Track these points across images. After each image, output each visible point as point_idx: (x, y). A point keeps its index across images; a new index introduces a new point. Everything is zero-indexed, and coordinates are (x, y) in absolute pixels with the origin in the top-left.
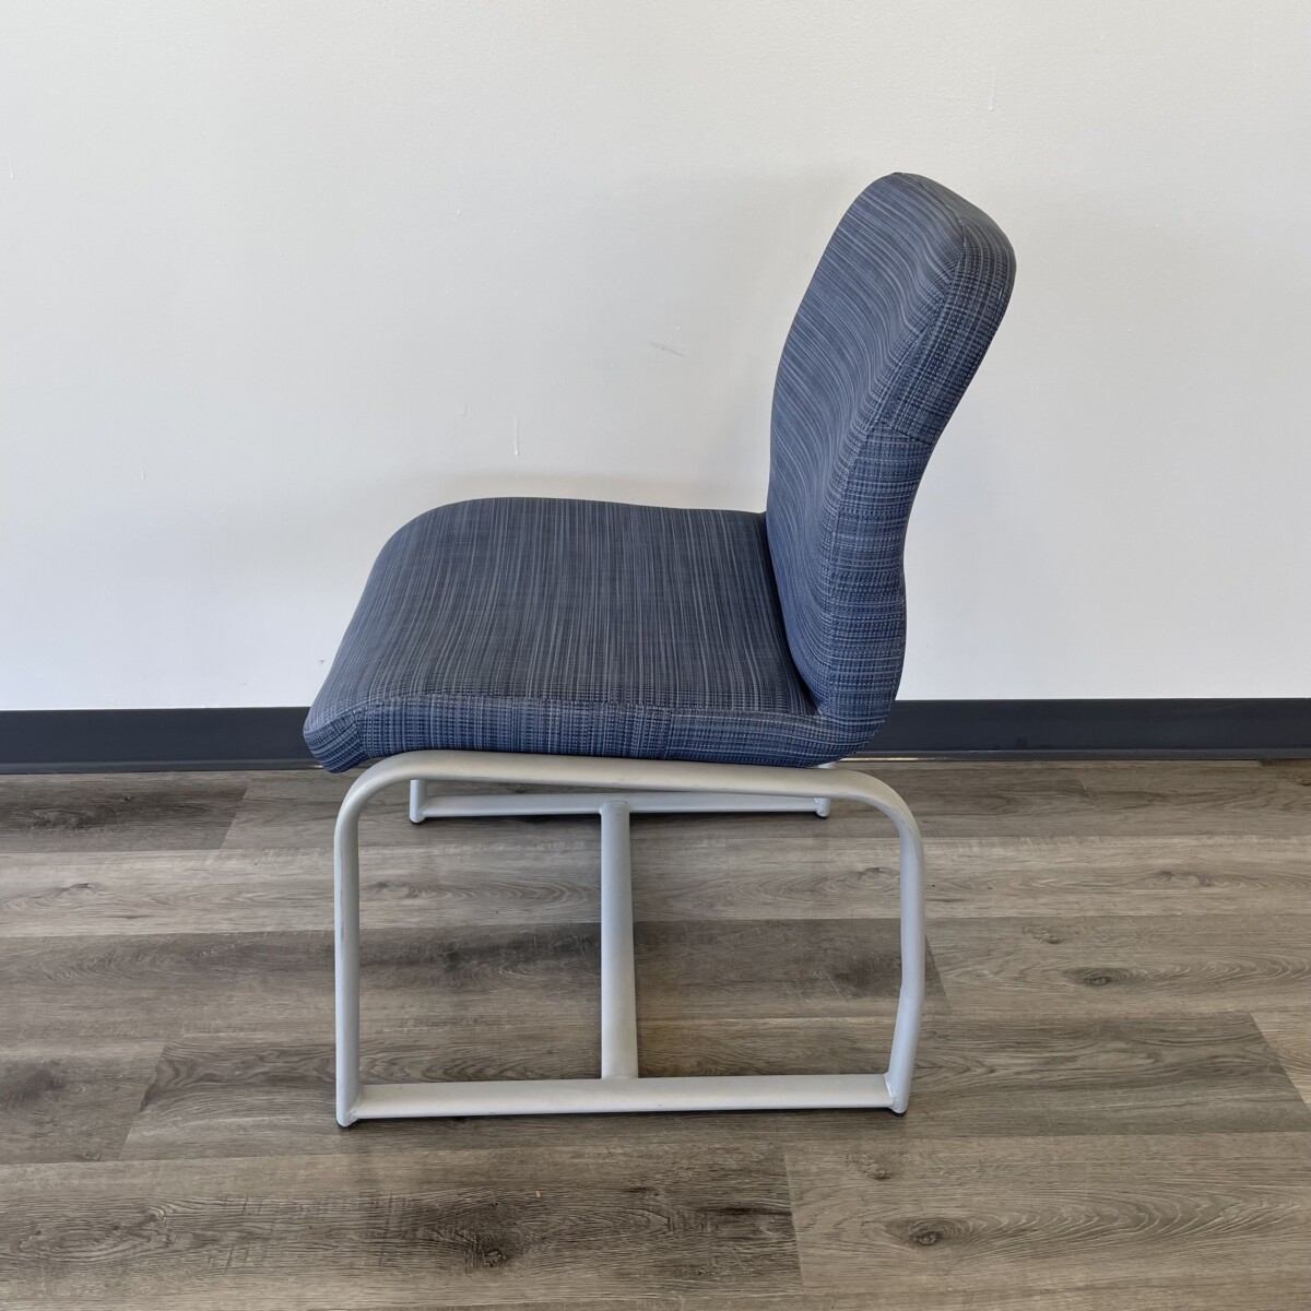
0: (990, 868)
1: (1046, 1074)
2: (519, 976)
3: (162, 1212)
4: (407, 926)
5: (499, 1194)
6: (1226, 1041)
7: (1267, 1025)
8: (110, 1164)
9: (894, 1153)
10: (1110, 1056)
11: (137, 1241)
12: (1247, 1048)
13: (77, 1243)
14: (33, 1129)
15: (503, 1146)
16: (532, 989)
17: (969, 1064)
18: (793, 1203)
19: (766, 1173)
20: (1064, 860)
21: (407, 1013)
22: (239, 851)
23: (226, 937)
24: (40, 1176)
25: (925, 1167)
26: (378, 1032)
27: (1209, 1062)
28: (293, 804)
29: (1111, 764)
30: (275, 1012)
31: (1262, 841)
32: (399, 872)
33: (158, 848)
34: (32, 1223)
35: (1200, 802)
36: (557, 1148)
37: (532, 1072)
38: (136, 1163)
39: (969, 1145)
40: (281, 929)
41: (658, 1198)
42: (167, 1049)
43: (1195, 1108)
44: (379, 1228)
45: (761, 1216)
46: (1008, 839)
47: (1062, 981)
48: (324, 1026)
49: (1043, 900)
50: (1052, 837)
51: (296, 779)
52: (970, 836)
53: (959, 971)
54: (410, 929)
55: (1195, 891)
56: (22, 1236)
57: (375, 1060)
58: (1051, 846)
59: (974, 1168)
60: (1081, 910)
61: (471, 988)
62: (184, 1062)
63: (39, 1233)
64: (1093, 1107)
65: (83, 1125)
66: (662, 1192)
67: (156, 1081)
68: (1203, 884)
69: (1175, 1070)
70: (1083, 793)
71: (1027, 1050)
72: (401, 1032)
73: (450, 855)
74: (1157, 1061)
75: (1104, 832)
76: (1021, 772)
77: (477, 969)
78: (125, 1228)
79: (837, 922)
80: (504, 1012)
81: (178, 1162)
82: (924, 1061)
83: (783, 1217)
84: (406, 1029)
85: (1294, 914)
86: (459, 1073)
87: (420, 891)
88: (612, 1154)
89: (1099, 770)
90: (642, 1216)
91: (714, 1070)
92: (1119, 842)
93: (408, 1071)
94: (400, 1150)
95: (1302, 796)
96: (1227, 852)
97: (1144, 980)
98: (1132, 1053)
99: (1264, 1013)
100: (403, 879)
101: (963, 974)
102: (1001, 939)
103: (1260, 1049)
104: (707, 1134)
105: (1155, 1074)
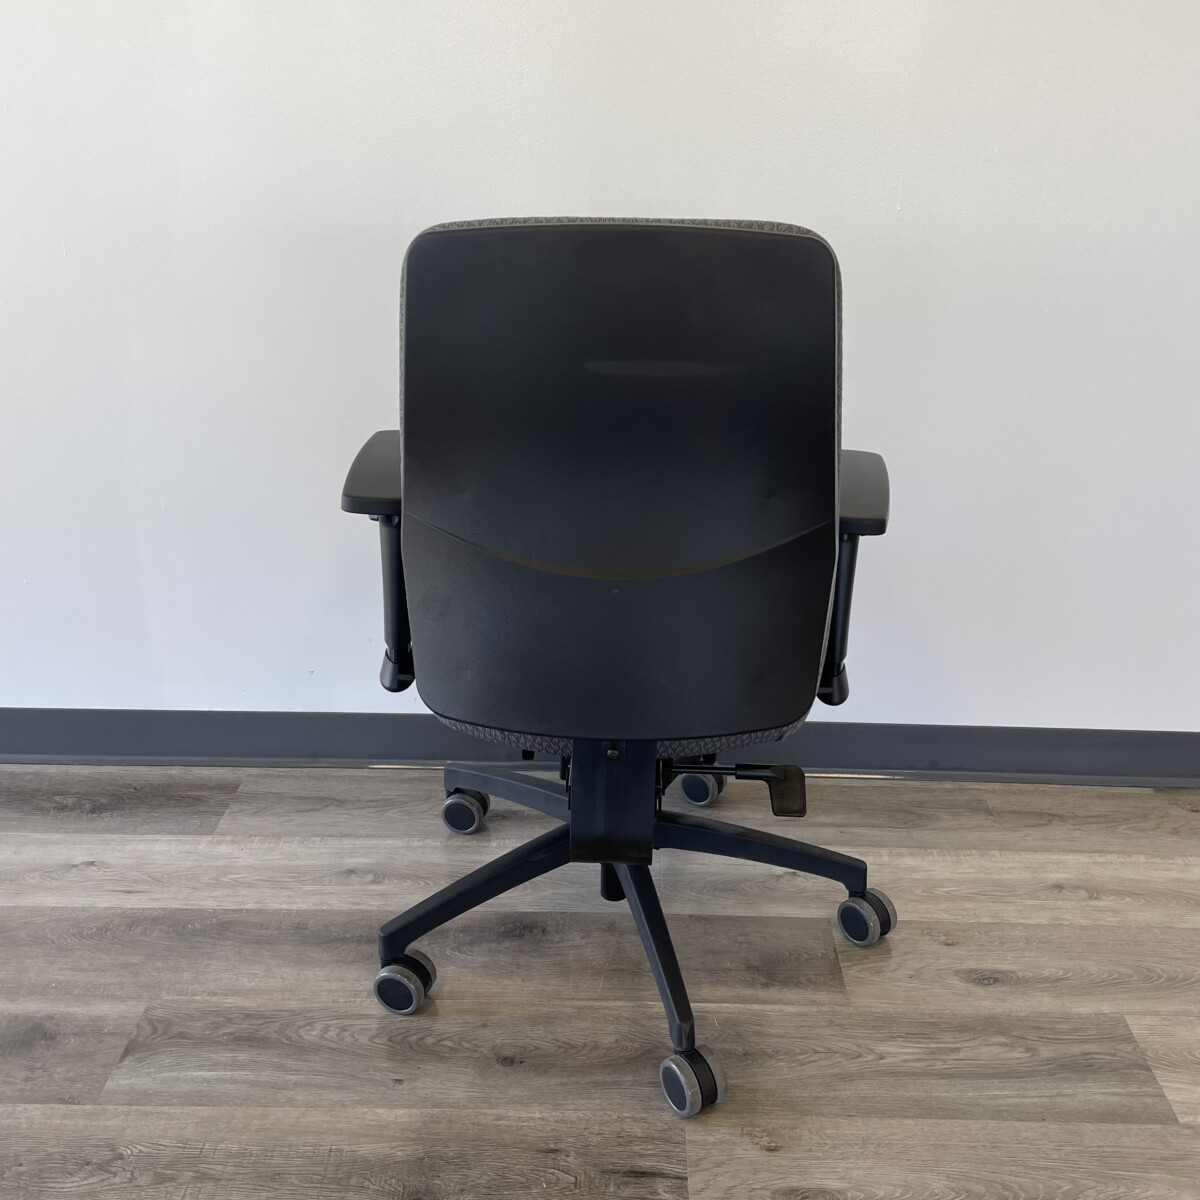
1: (930, 1063)
2: (463, 957)
3: (129, 1152)
4: (369, 908)
5: (428, 1149)
6: (1098, 1040)
7: (1137, 1027)
8: (88, 1107)
9: (786, 1128)
10: (992, 1048)
11: (105, 1175)
12: (1118, 1047)
13: (53, 1175)
14: (25, 1074)
15: (434, 1107)
16: (473, 968)
17: (859, 1050)
18: (689, 1169)
19: (667, 1141)
20: (964, 871)
22: (229, 838)
23: (210, 913)
24: (27, 1115)
25: (813, 1141)
26: (333, 1002)
27: (1083, 1058)
28: (281, 798)
29: (1016, 787)
30: (246, 980)
31: (1153, 860)
32: (365, 861)
33: (158, 832)
34: (16, 1156)
35: (1094, 823)
36: (483, 1111)
37: (466, 1041)
38: (109, 1107)
39: (854, 1124)
40: (258, 906)
41: (569, 1159)
42: (147, 1009)
43: (1065, 1099)
44: (317, 1175)
45: (660, 1180)
46: (916, 851)
47: (954, 981)
48: (287, 994)
49: (943, 906)
50: (956, 849)
51: (283, 776)
52: (882, 846)
53: (860, 967)
54: (369, 911)
55: (1083, 904)
56: (7, 1167)
57: (330, 1026)
58: (955, 858)
59: (857, 1144)
60: (977, 916)
62: (160, 1022)
63: (21, 1165)
64: (971, 1094)
65: (69, 1072)
66: (572, 1154)
67: (137, 1036)
68: (1091, 898)
69: (1050, 1064)
70: (989, 812)
71: (915, 1040)
72: (354, 1002)
73: (414, 848)
74: (1034, 1055)
75: (1003, 847)
76: (933, 791)
78: (96, 1164)
79: (753, 919)
81: (148, 1108)
82: (822, 1047)
83: (679, 1181)
84: (359, 1000)
85: (1170, 928)
86: (402, 1040)
87: (384, 878)
88: (532, 1118)
89: (1005, 791)
90: (553, 1174)
91: (630, 1047)
92: (1017, 857)
93: (357, 1037)
94: (343, 1106)
95: (1190, 821)
96: (1116, 869)
97: (1028, 982)
98: (1013, 1046)
99: (1136, 1016)
100: (370, 868)
101: (863, 969)
102: (901, 940)
103: (1131, 1048)
104: (617, 1104)
105: (1031, 1067)
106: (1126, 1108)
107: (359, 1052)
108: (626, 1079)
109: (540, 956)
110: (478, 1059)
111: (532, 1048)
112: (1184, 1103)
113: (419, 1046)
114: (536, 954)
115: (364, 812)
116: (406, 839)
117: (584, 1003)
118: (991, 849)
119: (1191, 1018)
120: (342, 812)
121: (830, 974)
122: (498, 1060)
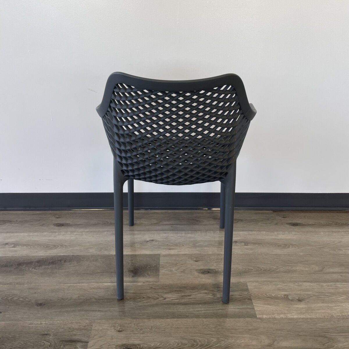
0: (186, 240)
1: (180, 300)
2: (35, 270)
4: (9, 256)
5: (3, 335)
6: (237, 291)
7: (250, 286)
9: (127, 323)
10: (202, 295)
12: (243, 293)
15: (10, 321)
16: (38, 274)
17: (158, 297)
18: (90, 339)
19: (85, 330)
20: (207, 238)
25: (135, 328)
32: (13, 240)
35: (252, 222)
36: (26, 322)
37: (28, 298)
39: (151, 321)
41: (50, 337)
43: (221, 311)
45: (79, 343)
46: (193, 232)
47: (195, 273)
49: (198, 249)
50: (206, 231)
52: (183, 231)
53: (165, 270)
55: (242, 247)
58: (205, 234)
59: (149, 328)
60: (207, 252)
64: (191, 310)
66: (52, 335)
68: (245, 245)
71: (177, 293)
73: (30, 236)
74: (215, 296)
76: (204, 213)
77: (23, 268)
79: (136, 255)
80: (26, 281)
82: (146, 296)
83: (85, 343)
85: (269, 254)
86: (6, 299)
87: (17, 246)
88: (42, 324)
90: (43, 342)
91: (82, 298)
95: (282, 220)
96: (255, 236)
97: (219, 273)
98: (208, 294)
99: (251, 283)
100: (13, 242)
101: (167, 270)
102: (181, 260)
103: (247, 293)
104: (72, 318)
105: (213, 300)
106: (241, 313)
108: (78, 309)
109: (61, 270)
110: (29, 304)
111: (49, 300)
112: (260, 311)
113: (11, 300)
114: (60, 269)
115: (17, 225)
116: (29, 233)
117: (72, 285)
119: (268, 283)
120: (10, 225)
121: (156, 272)
122: (36, 305)
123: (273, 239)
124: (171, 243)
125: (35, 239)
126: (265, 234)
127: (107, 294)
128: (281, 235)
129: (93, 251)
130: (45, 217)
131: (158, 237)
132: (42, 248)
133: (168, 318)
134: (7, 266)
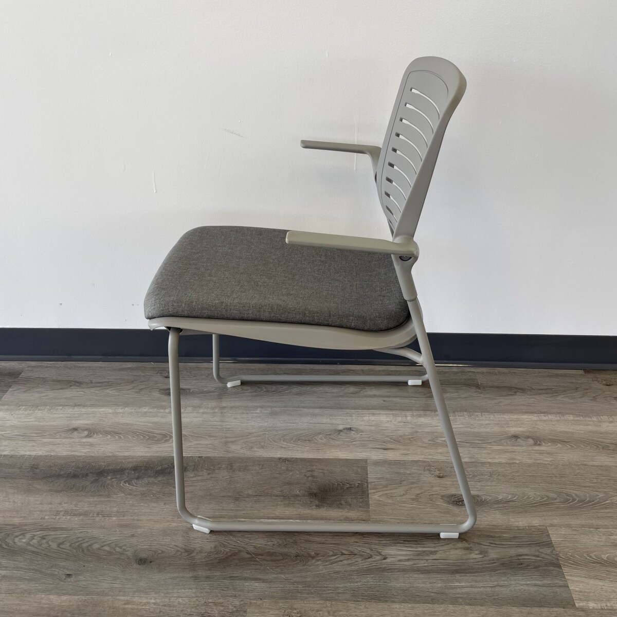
0: (414, 430)
1: (416, 562)
2: (131, 487)
4: (80, 454)
6: (529, 545)
7: (555, 536)
10: (458, 552)
12: (541, 551)
15: (87, 595)
16: (135, 495)
17: (372, 553)
21: (62, 507)
22: (6, 407)
26: (41, 519)
27: (517, 559)
28: (44, 381)
29: (497, 370)
31: (576, 419)
32: (86, 422)
35: (544, 394)
36: (118, 597)
37: (121, 547)
39: (360, 607)
40: (12, 453)
43: (501, 589)
46: (428, 413)
47: (440, 502)
48: (14, 513)
49: (440, 451)
50: (454, 412)
51: (50, 367)
52: (408, 410)
53: (381, 493)
54: (80, 456)
55: (530, 448)
57: (35, 536)
61: (101, 493)
64: (439, 585)
68: (535, 444)
69: (495, 563)
70: (478, 387)
71: (409, 545)
72: (54, 519)
73: (117, 413)
74: (485, 556)
75: (483, 410)
76: (446, 373)
77: (108, 482)
79: (319, 460)
80: (115, 509)
82: (347, 550)
84: (58, 517)
85: (586, 465)
86: (78, 546)
87: (94, 434)
88: (148, 603)
89: (490, 373)
91: (223, 551)
92: (492, 417)
93: (50, 543)
94: (29, 593)
95: (604, 392)
96: (553, 425)
97: (488, 503)
98: (471, 550)
99: (555, 528)
100: (88, 427)
101: (382, 495)
102: (410, 474)
103: (549, 551)
104: (206, 592)
105: (482, 565)
106: (542, 595)
107: (49, 554)
108: (215, 574)
110: (124, 559)
111: (161, 552)
112: (581, 592)
113: (88, 550)
115: (93, 390)
116: (115, 407)
118: (475, 412)
119: (592, 529)
120: (79, 390)
121: (361, 498)
122: (136, 560)
123: (590, 432)
124: (387, 436)
125: (128, 420)
126: (573, 420)
127: (269, 543)
128: (607, 424)
129: (238, 450)
130: (144, 376)
131: (361, 423)
132: (141, 439)
133: (394, 602)
134: (78, 477)
